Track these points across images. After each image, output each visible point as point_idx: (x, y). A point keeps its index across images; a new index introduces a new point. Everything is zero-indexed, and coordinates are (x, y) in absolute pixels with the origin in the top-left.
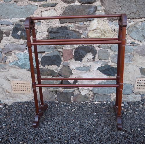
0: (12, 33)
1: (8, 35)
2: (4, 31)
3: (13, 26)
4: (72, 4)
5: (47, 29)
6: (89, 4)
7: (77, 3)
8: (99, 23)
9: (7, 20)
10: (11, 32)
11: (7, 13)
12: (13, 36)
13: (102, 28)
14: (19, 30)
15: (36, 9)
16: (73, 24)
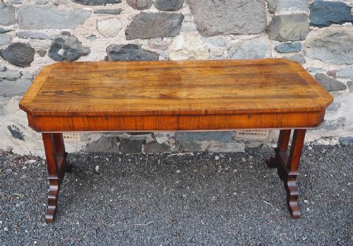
0: (50, 51)
1: (42, 54)
2: (37, 49)
3: (51, 41)
4: (145, 11)
5: (106, 47)
6: (171, 12)
7: (153, 10)
8: (185, 40)
9: (40, 31)
10: (47, 50)
11: (41, 21)
12: (51, 57)
13: (191, 49)
14: (61, 48)
15: (89, 17)
16: (146, 41)
